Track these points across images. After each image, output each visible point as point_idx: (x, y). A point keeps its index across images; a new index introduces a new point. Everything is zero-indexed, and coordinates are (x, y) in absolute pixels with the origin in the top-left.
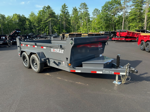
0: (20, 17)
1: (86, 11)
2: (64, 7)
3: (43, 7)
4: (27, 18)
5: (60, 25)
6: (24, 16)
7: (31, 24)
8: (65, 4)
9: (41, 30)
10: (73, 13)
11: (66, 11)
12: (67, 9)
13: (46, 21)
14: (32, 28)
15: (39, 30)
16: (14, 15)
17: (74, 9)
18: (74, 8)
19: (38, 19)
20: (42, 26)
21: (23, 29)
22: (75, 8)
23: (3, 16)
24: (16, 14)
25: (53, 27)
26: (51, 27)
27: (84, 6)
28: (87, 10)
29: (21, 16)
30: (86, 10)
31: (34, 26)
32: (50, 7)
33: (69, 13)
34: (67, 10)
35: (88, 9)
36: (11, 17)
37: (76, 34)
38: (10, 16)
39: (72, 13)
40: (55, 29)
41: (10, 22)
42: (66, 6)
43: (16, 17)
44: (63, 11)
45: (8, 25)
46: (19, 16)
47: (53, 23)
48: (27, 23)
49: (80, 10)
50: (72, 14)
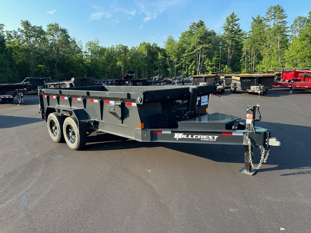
0: (150, 47)
1: (279, 23)
2: (232, 19)
3: (191, 24)
4: (161, 48)
5: (218, 57)
6: (156, 45)
7: (166, 60)
8: (233, 14)
9: (182, 68)
10: (253, 29)
11: (236, 27)
12: (236, 22)
13: (193, 50)
14: (168, 67)
15: (178, 69)
16: (141, 44)
17: (255, 21)
18: (255, 18)
19: (179, 48)
20: (185, 61)
21: (152, 68)
22: (259, 18)
23: (125, 48)
24: (144, 44)
25: (204, 62)
26: (201, 61)
27: (278, 11)
28: (284, 20)
29: (151, 45)
30: (281, 21)
31: (171, 62)
32: (203, 22)
33: (240, 31)
34: (236, 25)
35: (286, 17)
36: (137, 49)
37: (206, 77)
38: (135, 47)
39: (251, 30)
40: (208, 66)
41: (134, 58)
42: (236, 18)
43: (144, 47)
44: (228, 29)
45: (132, 62)
46: (148, 47)
47: (205, 54)
48: (160, 56)
49: (267, 23)
50: (250, 32)
